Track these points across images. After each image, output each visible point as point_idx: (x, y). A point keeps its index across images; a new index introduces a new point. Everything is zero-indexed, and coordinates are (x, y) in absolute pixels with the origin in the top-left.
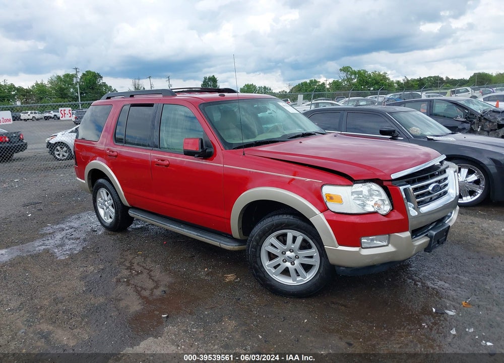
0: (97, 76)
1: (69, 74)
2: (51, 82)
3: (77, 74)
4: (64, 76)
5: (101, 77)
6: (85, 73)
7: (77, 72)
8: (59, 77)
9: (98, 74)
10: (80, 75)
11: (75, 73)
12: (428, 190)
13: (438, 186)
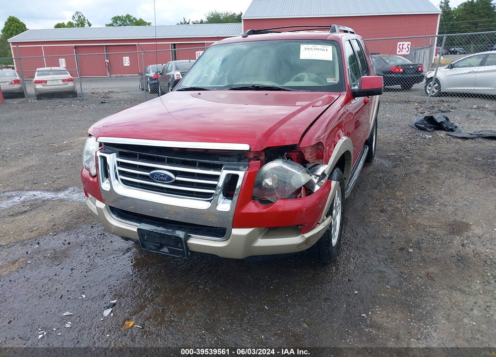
12: (148, 174)
13: (165, 175)
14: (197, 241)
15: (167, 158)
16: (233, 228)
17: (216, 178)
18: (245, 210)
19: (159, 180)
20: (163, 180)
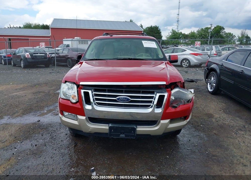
0: (221, 28)
1: (208, 27)
2: (198, 31)
3: (211, 27)
4: (205, 28)
5: (224, 29)
6: (216, 26)
7: (211, 26)
8: (202, 29)
9: (223, 27)
10: (213, 28)
11: (210, 27)
12: (115, 99)
13: (126, 98)
14: (141, 129)
15: (125, 90)
16: (161, 120)
17: (152, 97)
18: (167, 111)
19: (122, 101)
20: (124, 101)
